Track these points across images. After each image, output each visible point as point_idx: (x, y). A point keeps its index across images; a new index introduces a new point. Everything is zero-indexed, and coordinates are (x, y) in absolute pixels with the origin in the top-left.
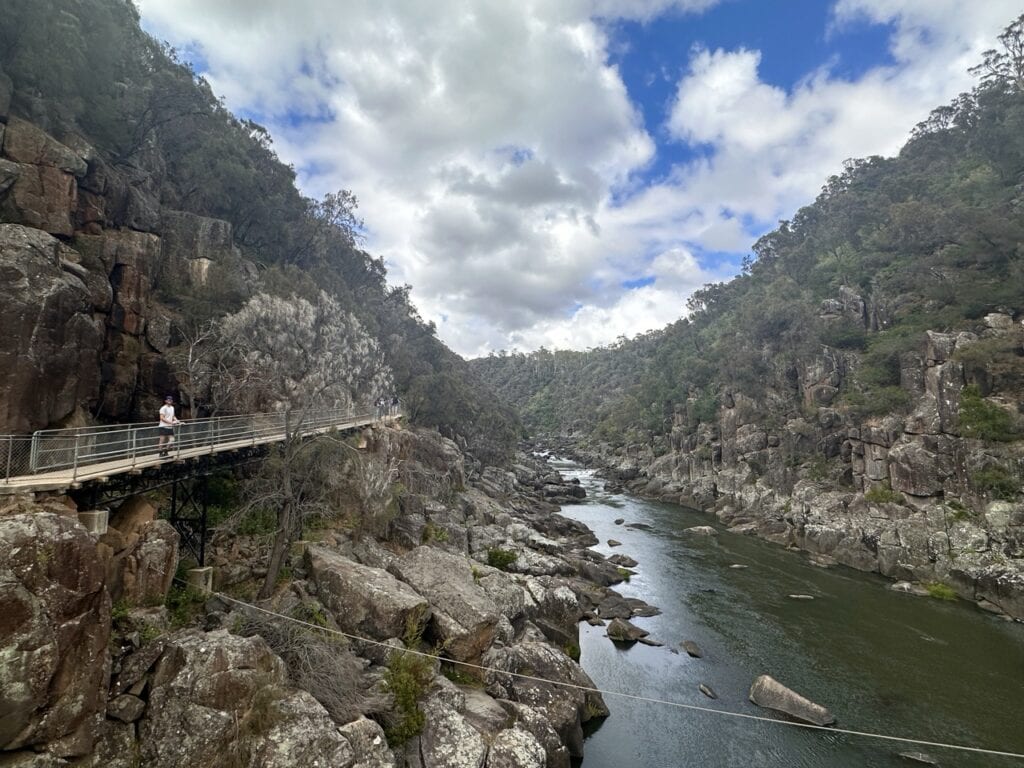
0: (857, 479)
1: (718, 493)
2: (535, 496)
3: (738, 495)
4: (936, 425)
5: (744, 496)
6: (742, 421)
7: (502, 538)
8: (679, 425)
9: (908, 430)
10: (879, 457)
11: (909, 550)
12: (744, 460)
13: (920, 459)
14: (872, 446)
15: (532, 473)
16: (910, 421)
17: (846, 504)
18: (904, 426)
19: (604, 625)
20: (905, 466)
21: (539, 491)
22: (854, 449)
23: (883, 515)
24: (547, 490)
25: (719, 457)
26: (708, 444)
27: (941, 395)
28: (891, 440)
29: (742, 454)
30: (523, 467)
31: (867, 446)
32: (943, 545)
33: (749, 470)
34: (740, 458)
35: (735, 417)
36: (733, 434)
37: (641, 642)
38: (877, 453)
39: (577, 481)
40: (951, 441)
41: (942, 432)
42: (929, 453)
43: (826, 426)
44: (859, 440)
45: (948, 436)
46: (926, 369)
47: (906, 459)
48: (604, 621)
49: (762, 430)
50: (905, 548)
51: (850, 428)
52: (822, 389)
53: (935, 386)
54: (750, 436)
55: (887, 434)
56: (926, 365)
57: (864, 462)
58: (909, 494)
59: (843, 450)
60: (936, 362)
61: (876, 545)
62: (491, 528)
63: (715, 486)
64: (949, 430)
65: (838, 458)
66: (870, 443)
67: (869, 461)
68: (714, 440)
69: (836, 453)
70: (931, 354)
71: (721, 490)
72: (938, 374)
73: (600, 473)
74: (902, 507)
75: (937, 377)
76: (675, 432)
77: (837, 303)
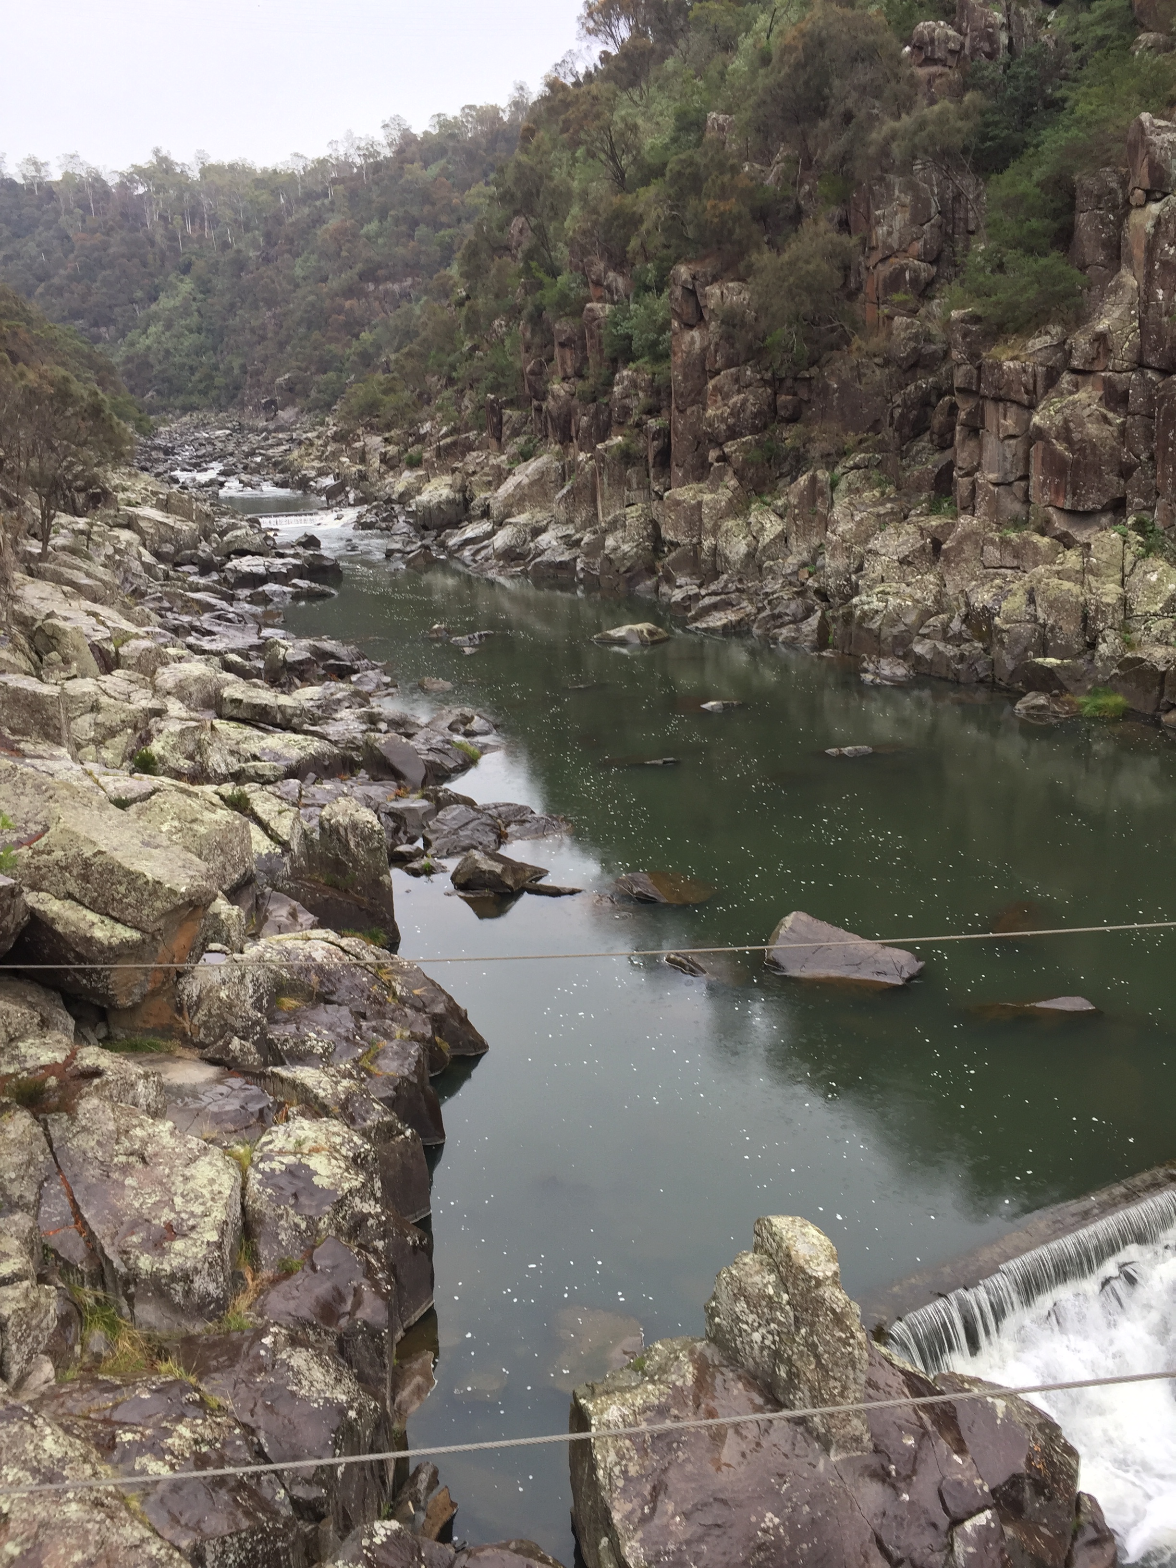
0: (963, 484)
1: (664, 542)
2: (206, 589)
3: (708, 543)
4: (1130, 349)
5: (722, 543)
6: (720, 361)
7: (155, 704)
8: (565, 379)
9: (1075, 363)
10: (1011, 431)
11: (1052, 629)
12: (723, 458)
13: (1093, 429)
14: (1001, 405)
15: (186, 527)
16: (1081, 342)
17: (937, 544)
18: (1069, 354)
19: (444, 870)
20: (1060, 447)
21: (215, 576)
22: (962, 415)
23: (1009, 561)
24: (235, 571)
25: (664, 458)
26: (639, 425)
27: (1149, 277)
28: (1040, 390)
29: (720, 445)
30: (158, 515)
31: (989, 407)
32: (1115, 610)
33: (733, 483)
34: (713, 455)
35: (704, 350)
36: (698, 397)
37: (531, 892)
38: (1009, 423)
39: (311, 542)
40: (1154, 384)
41: (1140, 365)
42: (1110, 415)
43: (905, 366)
44: (976, 393)
45: (1150, 374)
46: (1126, 214)
47: (1065, 434)
48: (444, 862)
49: (765, 382)
50: (1044, 626)
51: (959, 365)
52: (902, 270)
53: (1139, 254)
54: (736, 399)
55: (1035, 376)
56: (1127, 202)
57: (981, 447)
58: (1061, 510)
59: (938, 420)
60: (1150, 196)
61: (989, 625)
62: (116, 680)
63: (656, 526)
64: (1152, 360)
65: (924, 443)
66: (997, 400)
67: (991, 443)
68: (652, 411)
69: (919, 428)
70: (1142, 177)
71: (669, 535)
72: (1149, 226)
73: (370, 518)
74: (1046, 540)
75: (1148, 234)
76: (556, 397)
77: (951, 32)
